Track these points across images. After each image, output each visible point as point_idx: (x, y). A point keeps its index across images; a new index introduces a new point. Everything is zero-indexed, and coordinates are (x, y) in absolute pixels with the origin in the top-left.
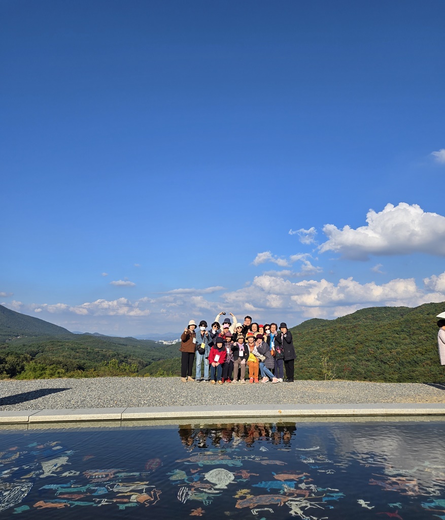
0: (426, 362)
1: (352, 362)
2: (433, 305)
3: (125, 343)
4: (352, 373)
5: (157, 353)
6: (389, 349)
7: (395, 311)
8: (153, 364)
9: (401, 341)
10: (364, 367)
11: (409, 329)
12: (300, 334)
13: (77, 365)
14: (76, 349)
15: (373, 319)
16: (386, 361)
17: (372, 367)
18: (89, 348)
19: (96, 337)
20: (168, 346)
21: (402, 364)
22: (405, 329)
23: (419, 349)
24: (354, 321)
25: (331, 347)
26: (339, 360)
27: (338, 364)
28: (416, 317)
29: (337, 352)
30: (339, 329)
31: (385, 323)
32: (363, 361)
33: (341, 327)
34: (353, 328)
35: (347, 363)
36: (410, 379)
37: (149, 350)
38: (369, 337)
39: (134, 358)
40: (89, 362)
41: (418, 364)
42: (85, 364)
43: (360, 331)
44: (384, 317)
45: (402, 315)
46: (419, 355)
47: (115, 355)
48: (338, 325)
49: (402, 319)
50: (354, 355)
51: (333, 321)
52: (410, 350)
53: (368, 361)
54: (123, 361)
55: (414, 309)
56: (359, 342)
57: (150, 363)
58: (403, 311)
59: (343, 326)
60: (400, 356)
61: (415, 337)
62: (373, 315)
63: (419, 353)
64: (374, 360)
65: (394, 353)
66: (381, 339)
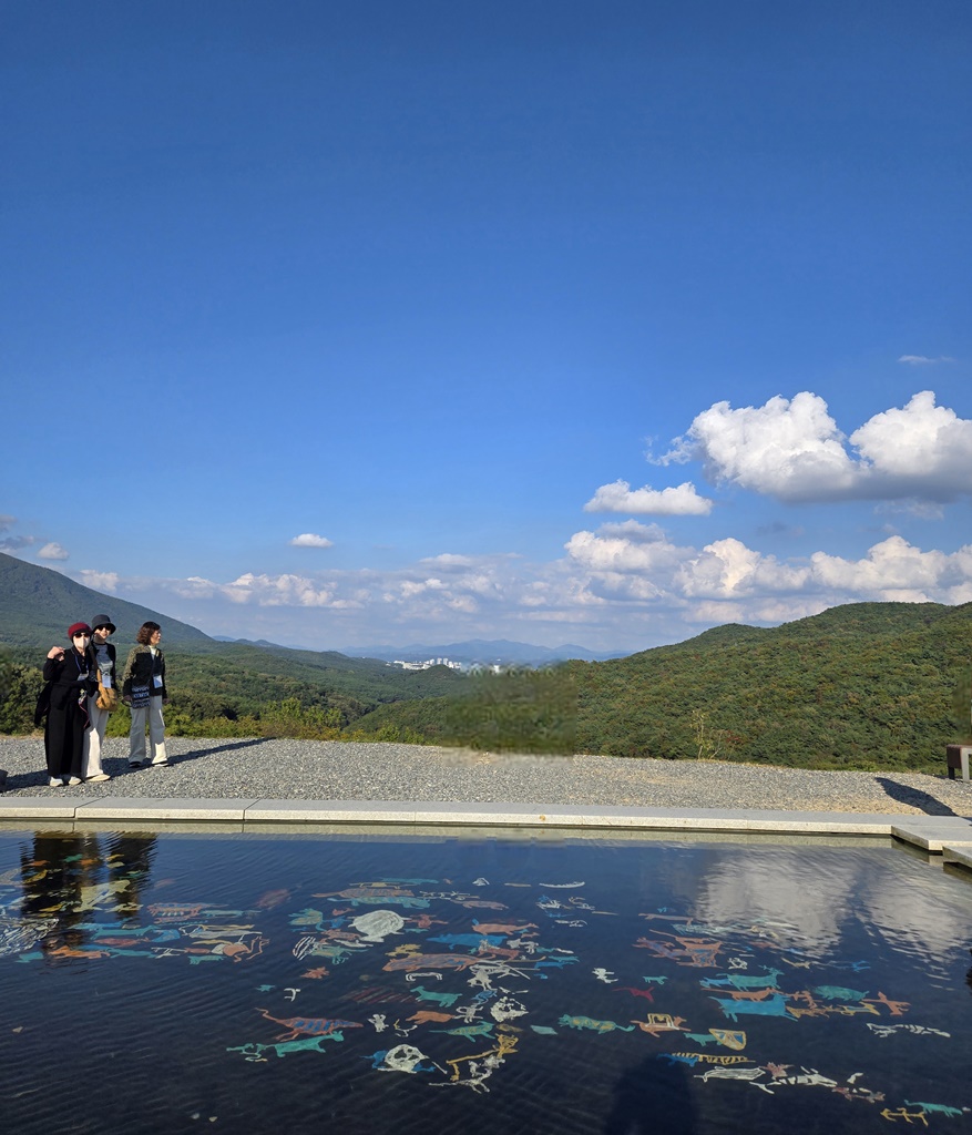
1: (808, 720)
3: (322, 664)
4: (808, 743)
5: (389, 688)
6: (892, 695)
7: (913, 613)
8: (381, 708)
9: (921, 677)
10: (834, 731)
11: (941, 653)
12: (696, 656)
13: (223, 706)
14: (221, 673)
15: (862, 628)
16: (884, 721)
17: (852, 732)
18: (247, 671)
19: (262, 648)
20: (413, 673)
21: (920, 728)
22: (932, 653)
24: (820, 632)
25: (765, 686)
26: (782, 714)
27: (776, 724)
28: (959, 628)
29: (776, 698)
30: (784, 648)
31: (889, 637)
32: (833, 720)
33: (788, 644)
34: (815, 646)
35: (797, 723)
36: (936, 760)
37: (372, 681)
38: (850, 669)
39: (340, 696)
40: (245, 699)
42: (237, 703)
43: (830, 654)
44: (888, 624)
45: (927, 622)
47: (302, 688)
48: (783, 641)
49: (929, 631)
50: (815, 705)
51: (772, 631)
52: (939, 699)
53: (844, 718)
54: (317, 701)
55: (957, 608)
56: (827, 677)
57: (374, 707)
58: (931, 613)
59: (793, 641)
60: (918, 711)
61: (953, 670)
62: (862, 619)
64: (858, 717)
65: (904, 703)
66: (877, 671)
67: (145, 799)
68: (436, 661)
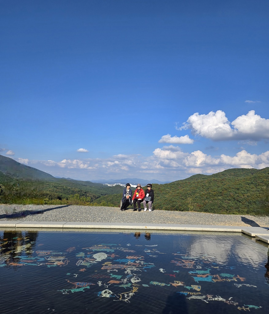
1: (220, 201)
3: (85, 185)
4: (219, 207)
5: (104, 191)
6: (242, 194)
7: (248, 171)
8: (102, 197)
9: (250, 189)
10: (226, 204)
11: (256, 182)
12: (189, 183)
13: (58, 196)
14: (57, 187)
15: (234, 175)
16: (240, 201)
17: (231, 204)
18: (64, 186)
19: (69, 180)
20: (110, 187)
21: (250, 203)
22: (253, 182)
24: (223, 176)
25: (208, 191)
26: (212, 199)
27: (211, 202)
28: (261, 175)
29: (211, 194)
30: (213, 181)
31: (242, 178)
32: (226, 201)
33: (214, 180)
34: (221, 180)
35: (216, 201)
37: (99, 189)
38: (231, 187)
39: (90, 193)
40: (64, 194)
42: (62, 195)
43: (225, 183)
44: (241, 174)
45: (252, 174)
47: (80, 191)
48: (213, 179)
49: (252, 176)
50: (221, 196)
51: (210, 176)
52: (255, 195)
53: (229, 200)
54: (84, 195)
55: (260, 170)
56: (225, 189)
57: (100, 197)
58: (253, 171)
59: (216, 179)
60: (249, 198)
61: (259, 187)
62: (234, 173)
64: (233, 200)
65: (246, 196)
66: (238, 187)
67: (35, 222)
68: (117, 184)
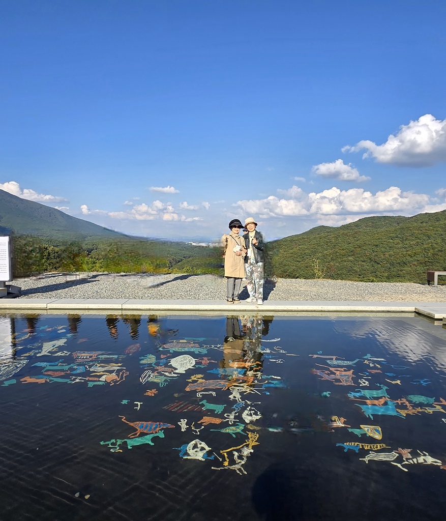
0: (413, 263)
1: (350, 262)
2: (428, 214)
4: (349, 271)
5: (187, 252)
6: (383, 252)
7: (393, 220)
8: (184, 260)
9: (394, 245)
10: (360, 266)
11: (403, 236)
12: (307, 238)
15: (373, 226)
16: (379, 262)
17: (367, 267)
20: (196, 247)
21: (392, 264)
22: (399, 236)
23: (409, 252)
24: (356, 228)
25: (334, 250)
26: (340, 260)
27: (337, 264)
28: (410, 226)
29: (338, 254)
30: (342, 235)
31: (383, 230)
32: (359, 262)
34: (354, 234)
35: (345, 263)
37: (181, 250)
38: (367, 243)
39: (169, 256)
41: (406, 264)
43: (359, 237)
44: (383, 225)
45: (398, 224)
46: (408, 258)
48: (342, 232)
49: (399, 227)
50: (353, 256)
51: (338, 228)
52: (401, 253)
53: (364, 261)
55: (410, 218)
56: (358, 246)
57: (182, 260)
58: (400, 220)
59: (345, 232)
60: (392, 258)
61: (407, 242)
62: (372, 223)
63: (409, 255)
64: (369, 261)
65: (387, 256)
66: (378, 243)
67: (80, 299)
